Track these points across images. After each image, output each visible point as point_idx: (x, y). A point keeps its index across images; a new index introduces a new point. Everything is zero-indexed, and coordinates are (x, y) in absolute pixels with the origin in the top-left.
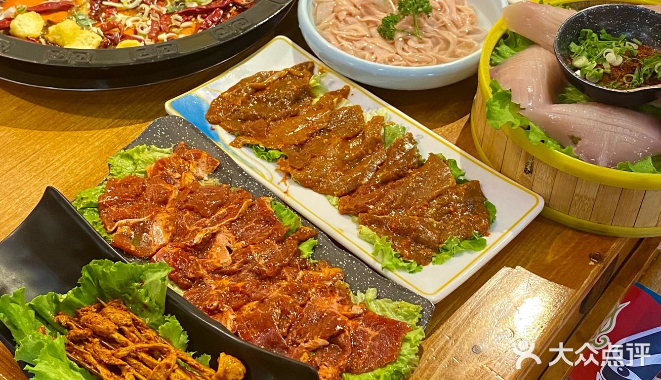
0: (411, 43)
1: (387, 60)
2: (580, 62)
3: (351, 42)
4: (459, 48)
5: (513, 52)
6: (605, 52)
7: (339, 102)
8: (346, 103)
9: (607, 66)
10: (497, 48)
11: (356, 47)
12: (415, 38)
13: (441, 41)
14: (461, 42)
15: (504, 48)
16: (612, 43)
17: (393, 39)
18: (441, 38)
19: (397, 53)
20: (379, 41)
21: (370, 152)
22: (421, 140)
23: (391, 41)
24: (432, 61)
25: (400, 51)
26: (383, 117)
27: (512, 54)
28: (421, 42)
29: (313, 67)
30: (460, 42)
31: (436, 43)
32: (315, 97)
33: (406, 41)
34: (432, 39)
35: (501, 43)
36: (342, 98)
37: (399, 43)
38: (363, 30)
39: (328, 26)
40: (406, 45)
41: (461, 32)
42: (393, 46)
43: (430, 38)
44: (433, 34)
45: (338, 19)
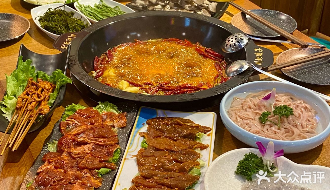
0: (273, 128)
3: (243, 119)
4: (298, 137)
7: (196, 148)
12: (277, 127)
13: (291, 131)
17: (264, 124)
19: (263, 131)
20: (257, 123)
28: (279, 129)
29: (209, 131)
30: (300, 135)
31: (287, 132)
33: (271, 126)
38: (251, 116)
39: (236, 109)
40: (270, 128)
41: (303, 130)
42: (263, 127)
43: (285, 129)
44: (288, 127)
45: (243, 108)
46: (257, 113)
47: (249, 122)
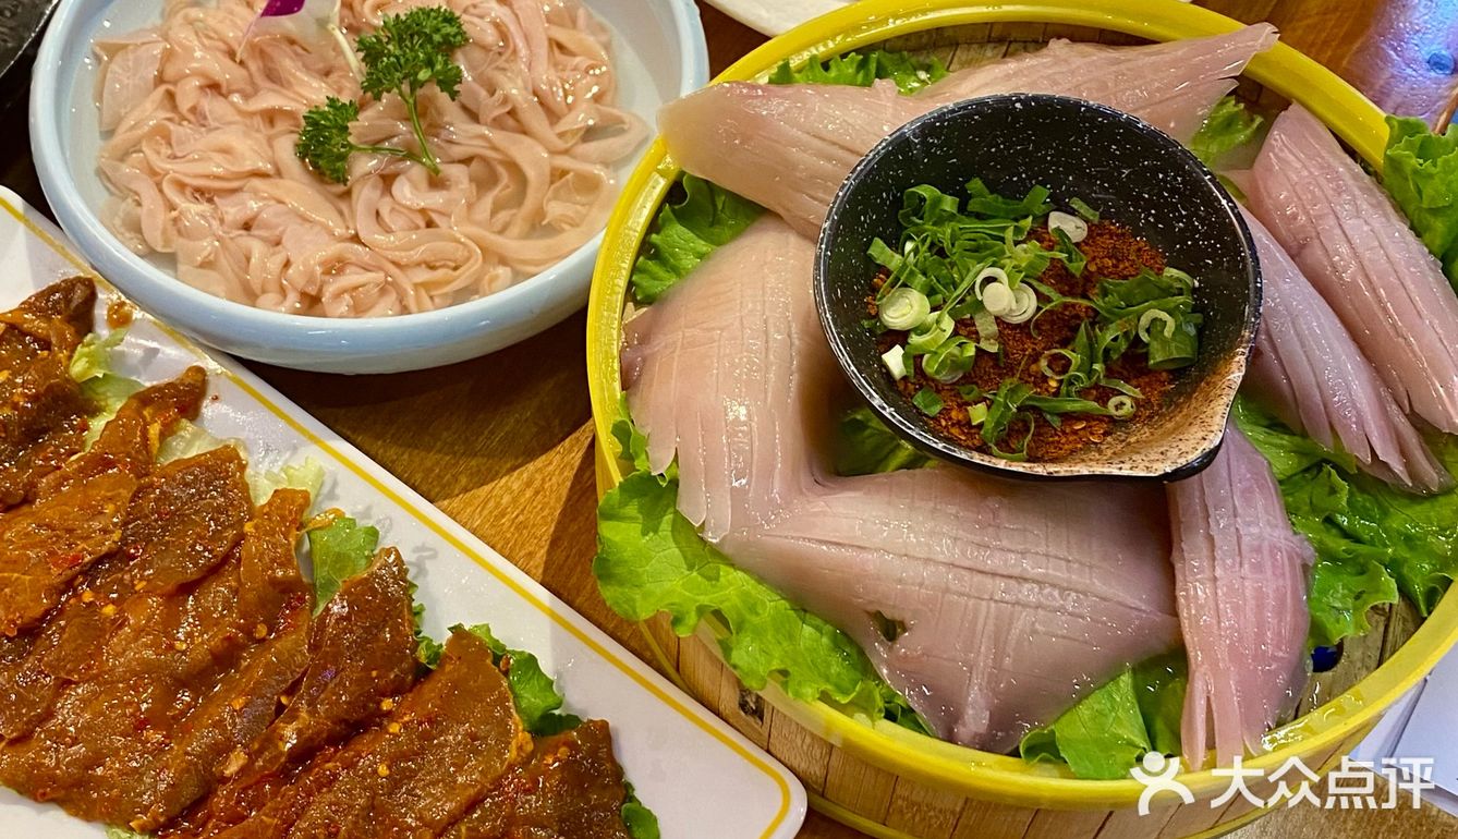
0: (404, 190)
1: (319, 270)
2: (905, 309)
3: (210, 201)
4: (556, 197)
5: (702, 246)
6: (979, 280)
7: (168, 431)
8: (190, 444)
9: (986, 326)
10: (654, 238)
11: (222, 221)
12: (417, 172)
13: (501, 170)
14: (564, 173)
15: (677, 235)
16: (1003, 229)
17: (345, 181)
18: (502, 162)
19: (356, 239)
20: (298, 189)
21: (262, 631)
22: (429, 565)
23: (341, 188)
24: (468, 259)
25: (365, 227)
26: (305, 495)
27: (701, 256)
28: (436, 182)
29: (91, 297)
30: (558, 174)
31: (484, 183)
32: (95, 412)
33: (387, 180)
34: (474, 164)
35: (664, 221)
36: (176, 420)
37: (366, 195)
38: (249, 150)
39: (139, 142)
40: (387, 199)
41: (561, 135)
42: (344, 206)
43: (467, 161)
44: (476, 148)
45: (175, 108)
46: (271, 117)
47: (254, 205)
